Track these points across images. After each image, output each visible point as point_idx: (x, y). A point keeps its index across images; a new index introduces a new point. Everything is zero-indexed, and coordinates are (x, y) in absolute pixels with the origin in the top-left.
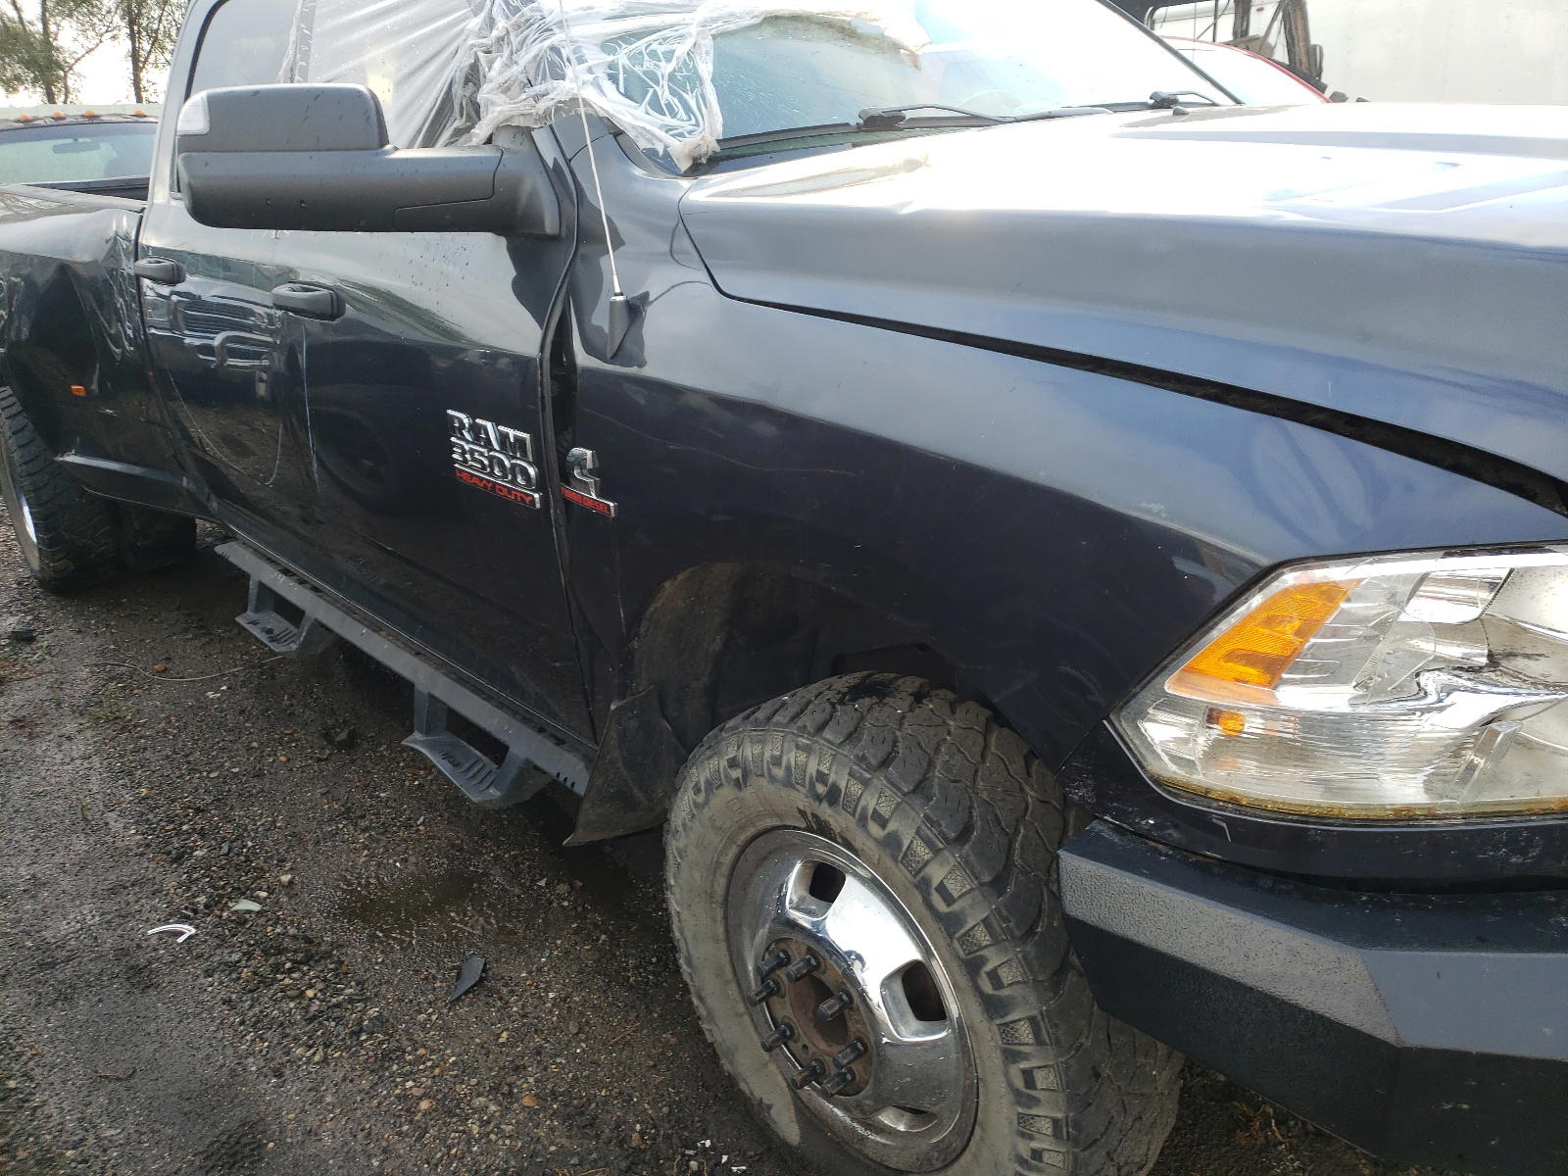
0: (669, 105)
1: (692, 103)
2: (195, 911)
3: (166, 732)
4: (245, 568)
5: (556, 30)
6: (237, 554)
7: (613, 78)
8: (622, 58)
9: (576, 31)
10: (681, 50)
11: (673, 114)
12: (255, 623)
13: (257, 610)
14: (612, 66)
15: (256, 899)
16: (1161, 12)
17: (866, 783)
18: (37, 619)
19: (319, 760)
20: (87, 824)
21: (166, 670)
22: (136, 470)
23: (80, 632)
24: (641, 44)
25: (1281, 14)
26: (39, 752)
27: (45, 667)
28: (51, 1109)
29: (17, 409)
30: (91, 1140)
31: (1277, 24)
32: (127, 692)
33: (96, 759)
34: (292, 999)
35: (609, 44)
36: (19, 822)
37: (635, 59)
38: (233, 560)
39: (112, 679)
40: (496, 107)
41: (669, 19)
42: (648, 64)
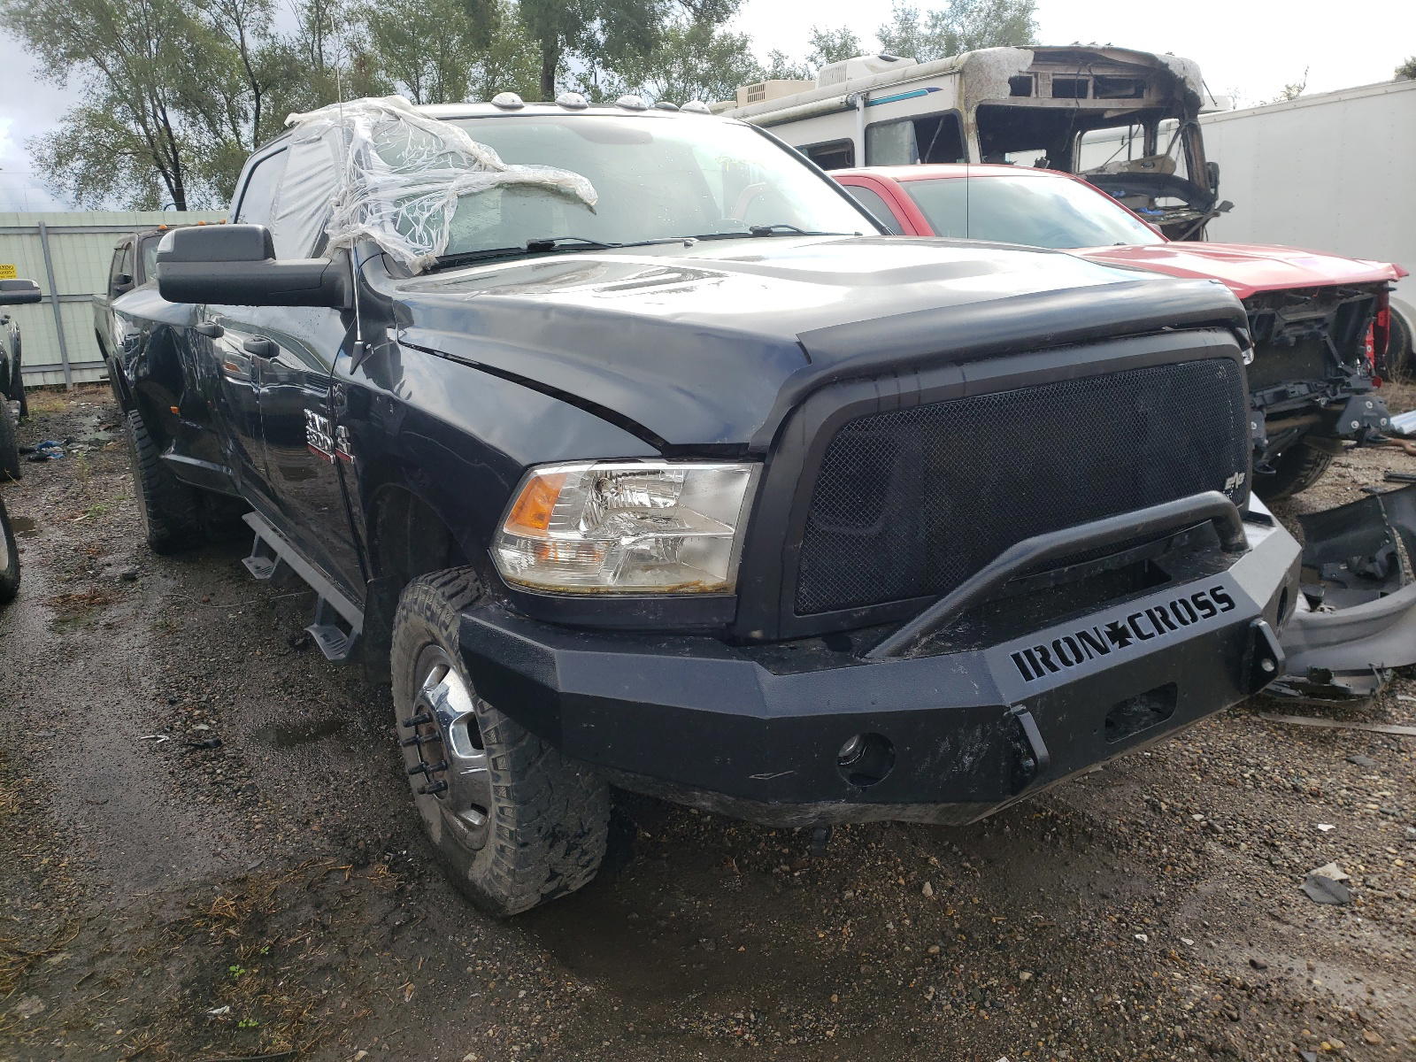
0: (420, 237)
1: (434, 235)
2: (172, 728)
3: (194, 635)
4: (254, 529)
5: (370, 193)
6: (253, 520)
7: (394, 222)
8: (403, 210)
9: (380, 195)
10: (438, 205)
11: (421, 241)
12: (251, 563)
13: (256, 556)
14: (396, 214)
15: (209, 724)
16: (1090, 134)
17: (443, 607)
18: (142, 568)
19: (280, 655)
20: (127, 681)
21: (209, 600)
22: (205, 464)
23: (165, 576)
24: (416, 201)
25: (1180, 136)
26: (115, 643)
27: (137, 596)
28: (55, 815)
29: (142, 424)
30: (71, 829)
31: (1176, 146)
32: (180, 612)
33: (147, 649)
34: (208, 773)
35: (398, 202)
36: (90, 679)
37: (411, 210)
38: (250, 523)
39: (174, 604)
40: (335, 237)
41: (438, 186)
42: (416, 214)
